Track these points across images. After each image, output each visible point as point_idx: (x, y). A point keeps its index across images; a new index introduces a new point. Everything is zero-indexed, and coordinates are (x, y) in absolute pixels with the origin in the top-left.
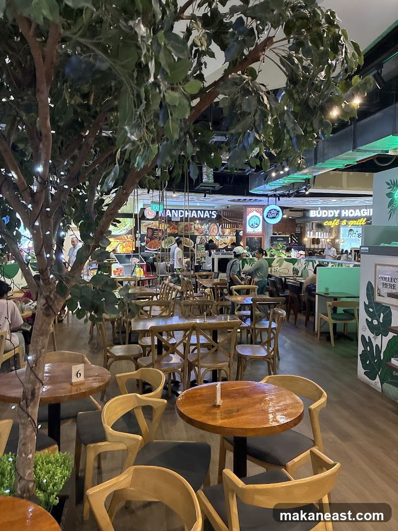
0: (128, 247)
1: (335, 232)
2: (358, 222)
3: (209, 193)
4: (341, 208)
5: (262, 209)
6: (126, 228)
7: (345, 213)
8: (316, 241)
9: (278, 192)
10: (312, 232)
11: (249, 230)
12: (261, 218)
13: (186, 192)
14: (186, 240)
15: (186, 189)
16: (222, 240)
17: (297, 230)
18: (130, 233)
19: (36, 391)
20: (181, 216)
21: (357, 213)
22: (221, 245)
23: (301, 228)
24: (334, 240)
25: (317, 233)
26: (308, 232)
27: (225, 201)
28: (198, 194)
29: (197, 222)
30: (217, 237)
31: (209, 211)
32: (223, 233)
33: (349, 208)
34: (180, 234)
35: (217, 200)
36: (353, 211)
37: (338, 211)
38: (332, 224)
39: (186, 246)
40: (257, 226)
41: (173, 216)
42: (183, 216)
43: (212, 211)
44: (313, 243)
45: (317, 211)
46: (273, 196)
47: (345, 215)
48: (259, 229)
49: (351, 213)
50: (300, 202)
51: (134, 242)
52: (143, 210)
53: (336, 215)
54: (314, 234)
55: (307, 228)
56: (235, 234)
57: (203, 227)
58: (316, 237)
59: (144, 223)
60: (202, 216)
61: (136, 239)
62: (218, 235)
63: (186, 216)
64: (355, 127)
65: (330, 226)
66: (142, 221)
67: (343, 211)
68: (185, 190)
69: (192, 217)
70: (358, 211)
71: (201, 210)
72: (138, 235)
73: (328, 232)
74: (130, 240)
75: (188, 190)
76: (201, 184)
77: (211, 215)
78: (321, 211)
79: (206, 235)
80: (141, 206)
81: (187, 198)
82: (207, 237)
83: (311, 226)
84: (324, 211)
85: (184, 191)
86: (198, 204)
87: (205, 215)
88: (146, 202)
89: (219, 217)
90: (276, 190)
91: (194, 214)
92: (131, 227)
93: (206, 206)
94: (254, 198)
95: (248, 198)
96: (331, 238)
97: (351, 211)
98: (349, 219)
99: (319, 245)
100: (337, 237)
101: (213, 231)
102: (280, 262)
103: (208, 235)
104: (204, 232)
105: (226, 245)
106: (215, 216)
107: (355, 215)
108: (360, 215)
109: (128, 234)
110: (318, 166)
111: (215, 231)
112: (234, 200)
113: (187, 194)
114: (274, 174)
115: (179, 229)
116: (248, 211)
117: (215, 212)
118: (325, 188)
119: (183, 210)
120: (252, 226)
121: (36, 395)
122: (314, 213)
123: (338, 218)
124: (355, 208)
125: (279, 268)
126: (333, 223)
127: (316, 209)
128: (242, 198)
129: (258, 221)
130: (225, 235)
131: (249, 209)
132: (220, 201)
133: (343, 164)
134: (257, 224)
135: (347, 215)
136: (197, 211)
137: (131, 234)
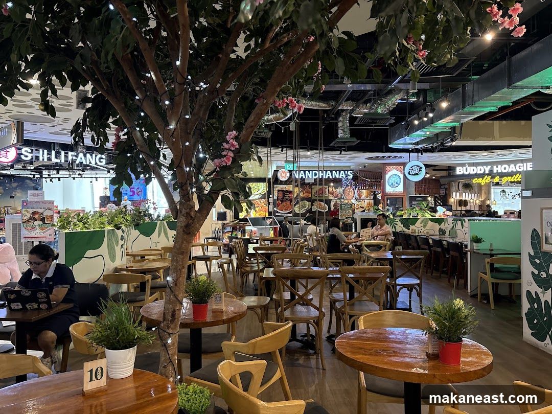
0: (262, 212)
1: (485, 193)
2: (513, 178)
3: (345, 150)
4: (492, 164)
5: (402, 167)
6: (259, 192)
7: (497, 169)
8: (463, 203)
9: (420, 146)
10: (458, 194)
11: (389, 189)
12: (402, 176)
13: (321, 149)
14: (320, 205)
15: (321, 146)
16: (359, 203)
17: (441, 192)
18: (263, 197)
19: (177, 312)
20: (316, 177)
21: (512, 168)
22: (357, 209)
23: (446, 189)
24: (483, 202)
25: (464, 194)
26: (454, 193)
27: (362, 159)
28: (334, 152)
29: (332, 184)
30: (353, 201)
31: (344, 171)
32: (360, 195)
33: (501, 163)
34: (313, 198)
35: (353, 158)
36: (507, 166)
37: (489, 167)
38: (482, 181)
39: (320, 210)
40: (397, 185)
41: (307, 177)
42: (317, 176)
43: (348, 170)
44: (460, 205)
45: (465, 168)
46: (414, 151)
47: (497, 171)
48: (400, 189)
49: (505, 168)
50: (445, 157)
51: (267, 207)
52: (276, 172)
53: (487, 172)
54: (461, 195)
55: (453, 189)
56: (372, 197)
57: (338, 190)
58: (464, 199)
59: (277, 187)
60: (337, 177)
61: (269, 203)
62: (354, 198)
63: (321, 177)
64: (510, 62)
65: (479, 184)
66: (275, 186)
67: (495, 167)
68: (319, 147)
69: (327, 177)
70: (512, 166)
71: (336, 171)
72: (271, 200)
73: (477, 192)
74: (263, 204)
75: (323, 147)
76: (337, 140)
77: (347, 175)
78: (468, 168)
79: (341, 198)
80: (274, 168)
81: (321, 158)
82: (343, 200)
83: (457, 186)
84: (472, 168)
85: (317, 149)
86: (333, 164)
87: (341, 175)
88: (279, 164)
89: (355, 178)
90: (417, 143)
91: (328, 175)
92: (264, 191)
93: (341, 166)
94: (393, 154)
95: (387, 154)
96: (480, 200)
97: (504, 166)
98: (502, 175)
99: (467, 207)
100: (488, 198)
101: (349, 194)
102: (425, 223)
103: (343, 199)
104: (339, 195)
105: (363, 209)
106: (352, 176)
107: (510, 171)
108: (515, 170)
109: (261, 198)
110: (466, 110)
111: (350, 194)
112: (371, 158)
113: (321, 152)
114: (416, 122)
115: (313, 193)
116: (387, 169)
117: (351, 172)
118: (474, 139)
119: (317, 170)
120: (392, 185)
121: (176, 317)
122: (461, 170)
123: (488, 175)
124: (508, 163)
125: (423, 229)
126: (484, 181)
127: (463, 165)
128: (381, 154)
129: (399, 179)
130: (362, 198)
131: (388, 168)
132: (356, 160)
133: (496, 106)
134: (397, 183)
135: (499, 171)
136: (331, 171)
137: (265, 198)
